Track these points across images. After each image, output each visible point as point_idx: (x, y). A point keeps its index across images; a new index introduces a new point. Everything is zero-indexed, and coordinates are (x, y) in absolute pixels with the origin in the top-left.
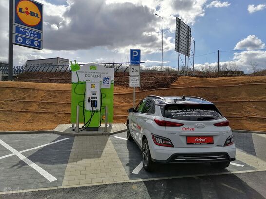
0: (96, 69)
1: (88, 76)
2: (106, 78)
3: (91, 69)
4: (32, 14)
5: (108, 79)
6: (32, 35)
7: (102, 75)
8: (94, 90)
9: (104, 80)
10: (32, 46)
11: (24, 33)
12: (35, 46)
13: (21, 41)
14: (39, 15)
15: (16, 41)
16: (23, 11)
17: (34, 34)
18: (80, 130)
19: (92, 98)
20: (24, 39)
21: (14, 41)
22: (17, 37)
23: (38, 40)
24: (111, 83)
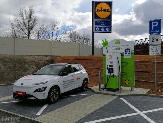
0: (119, 43)
1: (114, 49)
2: (128, 50)
3: (115, 44)
4: (105, 10)
5: (129, 50)
6: (105, 24)
7: (124, 47)
8: (111, 60)
9: (126, 51)
10: (105, 31)
11: (100, 24)
12: (107, 31)
13: (99, 30)
14: (110, 10)
15: (96, 30)
16: (99, 10)
17: (106, 24)
18: (102, 89)
19: (110, 66)
20: (100, 28)
21: (94, 31)
22: (96, 28)
23: (109, 26)
24: (132, 54)
